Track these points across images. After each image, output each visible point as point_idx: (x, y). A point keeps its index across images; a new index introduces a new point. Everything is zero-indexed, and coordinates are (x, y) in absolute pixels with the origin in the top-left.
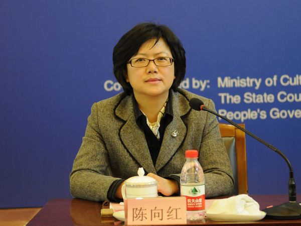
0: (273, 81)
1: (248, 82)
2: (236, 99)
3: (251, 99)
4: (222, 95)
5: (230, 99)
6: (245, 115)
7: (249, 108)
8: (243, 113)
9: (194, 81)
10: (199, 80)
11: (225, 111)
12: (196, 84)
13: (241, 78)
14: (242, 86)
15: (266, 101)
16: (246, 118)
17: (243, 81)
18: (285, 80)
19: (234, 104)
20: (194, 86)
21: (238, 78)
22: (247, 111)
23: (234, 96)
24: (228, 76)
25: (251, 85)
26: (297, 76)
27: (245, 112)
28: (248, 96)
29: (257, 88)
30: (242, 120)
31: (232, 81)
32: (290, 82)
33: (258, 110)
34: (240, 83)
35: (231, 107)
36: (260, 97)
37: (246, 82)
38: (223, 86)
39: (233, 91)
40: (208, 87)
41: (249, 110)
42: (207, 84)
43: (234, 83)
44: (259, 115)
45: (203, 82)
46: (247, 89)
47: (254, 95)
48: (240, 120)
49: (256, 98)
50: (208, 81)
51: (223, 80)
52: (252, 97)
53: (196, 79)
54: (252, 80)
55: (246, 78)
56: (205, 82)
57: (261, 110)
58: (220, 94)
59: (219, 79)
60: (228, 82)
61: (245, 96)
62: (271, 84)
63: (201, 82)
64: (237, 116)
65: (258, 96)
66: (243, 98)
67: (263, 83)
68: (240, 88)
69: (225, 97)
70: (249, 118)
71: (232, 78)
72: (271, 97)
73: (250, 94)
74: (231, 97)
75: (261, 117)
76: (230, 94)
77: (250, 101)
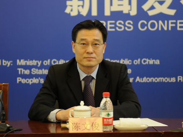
0: (48, 62)
1: (34, 63)
2: (27, 72)
3: (35, 72)
4: (19, 69)
5: (24, 72)
6: (32, 81)
7: (34, 77)
8: (31, 80)
9: (4, 61)
10: (6, 61)
11: (21, 78)
12: (5, 63)
13: (30, 61)
14: (31, 65)
15: (43, 73)
16: (32, 82)
17: (31, 62)
18: (54, 62)
19: (26, 74)
20: (4, 64)
21: (29, 60)
22: (33, 78)
23: (26, 70)
24: (23, 59)
25: (36, 64)
26: (61, 60)
27: (32, 79)
28: (34, 70)
29: (39, 66)
30: (30, 84)
31: (25, 62)
32: (57, 63)
33: (39, 78)
34: (29, 63)
35: (24, 76)
36: (40, 71)
37: (33, 62)
38: (20, 64)
39: (26, 67)
40: (12, 64)
41: (34, 78)
42: (11, 63)
43: (26, 63)
44: (39, 81)
45: (9, 62)
46: (33, 67)
47: (37, 70)
48: (29, 83)
49: (38, 72)
50: (12, 62)
51: (20, 61)
52: (36, 71)
53: (5, 60)
54: (36, 62)
55: (33, 60)
56: (10, 62)
57: (41, 78)
58: (18, 69)
59: (18, 61)
60: (22, 62)
61: (32, 70)
62: (46, 64)
63: (8, 62)
64: (28, 81)
65: (39, 70)
66: (31, 71)
67: (42, 64)
68: (30, 66)
69: (21, 71)
70: (34, 82)
71: (25, 60)
72: (46, 71)
73: (35, 69)
74: (25, 70)
75: (41, 82)
76: (24, 69)
77: (35, 73)
